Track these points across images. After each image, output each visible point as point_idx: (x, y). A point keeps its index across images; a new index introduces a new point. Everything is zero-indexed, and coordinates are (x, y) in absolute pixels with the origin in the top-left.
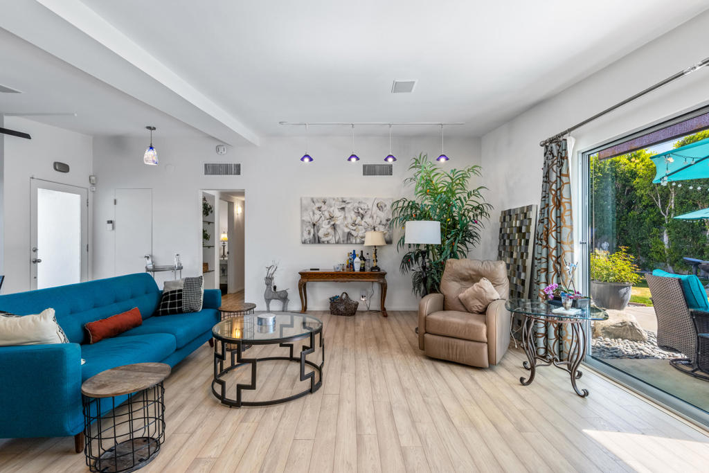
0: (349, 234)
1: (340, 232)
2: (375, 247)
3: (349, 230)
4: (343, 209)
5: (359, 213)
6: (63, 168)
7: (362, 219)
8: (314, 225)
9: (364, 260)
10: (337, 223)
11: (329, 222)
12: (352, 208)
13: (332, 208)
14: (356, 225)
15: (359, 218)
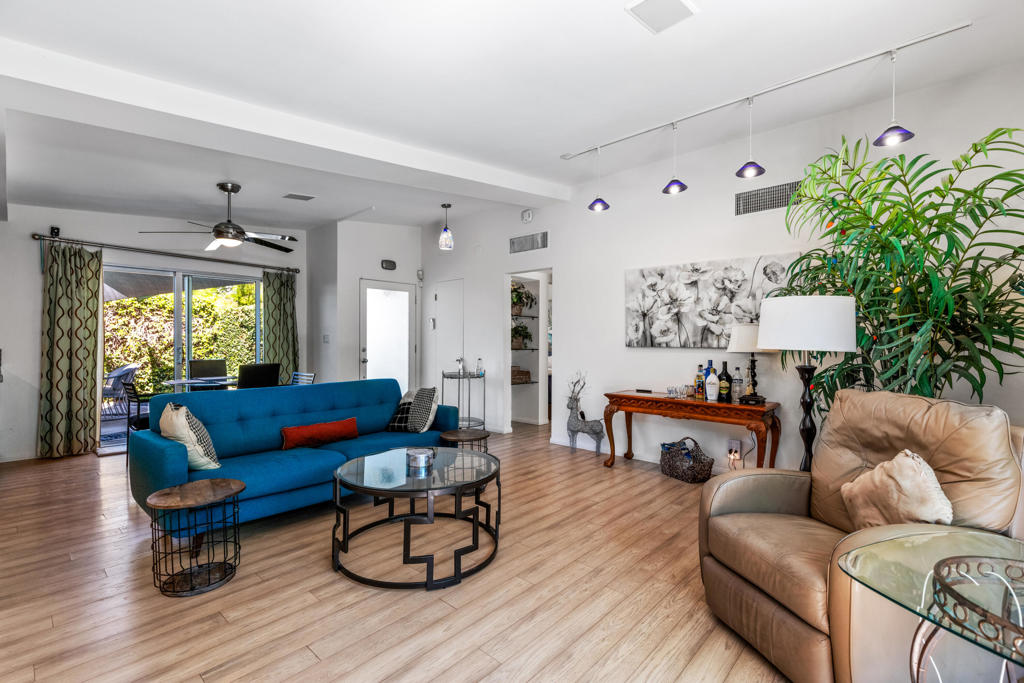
0: (706, 330)
1: (688, 327)
2: (753, 354)
3: (704, 323)
4: (694, 283)
5: (725, 289)
6: (389, 265)
7: (731, 300)
8: (644, 315)
9: (729, 379)
10: (683, 310)
11: (669, 309)
12: (711, 281)
13: (676, 284)
14: (718, 312)
15: (725, 300)
